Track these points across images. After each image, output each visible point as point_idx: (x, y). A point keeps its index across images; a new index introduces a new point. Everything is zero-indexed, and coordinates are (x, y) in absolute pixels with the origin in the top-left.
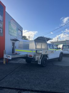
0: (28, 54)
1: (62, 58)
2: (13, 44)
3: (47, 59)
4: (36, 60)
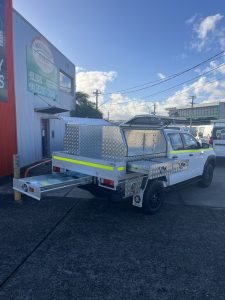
0: (99, 176)
4: (127, 195)
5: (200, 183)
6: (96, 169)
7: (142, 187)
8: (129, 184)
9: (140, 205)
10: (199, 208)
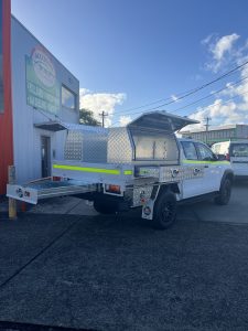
0: (104, 182)
1: (229, 191)
2: (46, 141)
3: (174, 198)
4: (136, 203)
5: (217, 199)
6: (100, 174)
7: (152, 197)
8: (137, 192)
9: (150, 217)
10: (216, 223)
